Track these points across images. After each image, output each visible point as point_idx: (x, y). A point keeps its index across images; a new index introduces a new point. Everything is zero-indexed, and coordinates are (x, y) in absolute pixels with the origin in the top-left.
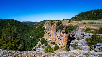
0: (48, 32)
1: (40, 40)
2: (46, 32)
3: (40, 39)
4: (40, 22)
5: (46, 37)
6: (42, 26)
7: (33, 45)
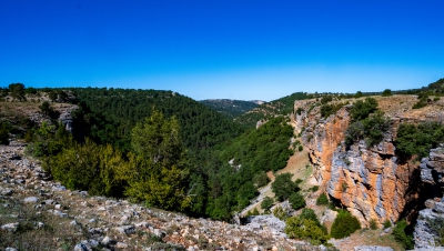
0: (306, 149)
1: (268, 181)
2: (297, 146)
3: (270, 174)
4: (275, 102)
5: (295, 169)
6: (281, 119)
7: (240, 202)
